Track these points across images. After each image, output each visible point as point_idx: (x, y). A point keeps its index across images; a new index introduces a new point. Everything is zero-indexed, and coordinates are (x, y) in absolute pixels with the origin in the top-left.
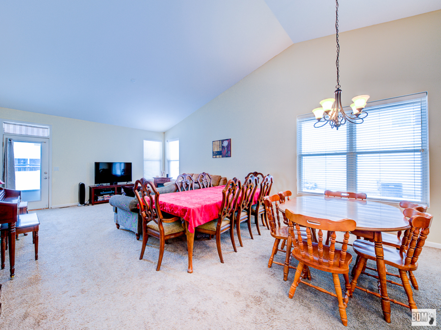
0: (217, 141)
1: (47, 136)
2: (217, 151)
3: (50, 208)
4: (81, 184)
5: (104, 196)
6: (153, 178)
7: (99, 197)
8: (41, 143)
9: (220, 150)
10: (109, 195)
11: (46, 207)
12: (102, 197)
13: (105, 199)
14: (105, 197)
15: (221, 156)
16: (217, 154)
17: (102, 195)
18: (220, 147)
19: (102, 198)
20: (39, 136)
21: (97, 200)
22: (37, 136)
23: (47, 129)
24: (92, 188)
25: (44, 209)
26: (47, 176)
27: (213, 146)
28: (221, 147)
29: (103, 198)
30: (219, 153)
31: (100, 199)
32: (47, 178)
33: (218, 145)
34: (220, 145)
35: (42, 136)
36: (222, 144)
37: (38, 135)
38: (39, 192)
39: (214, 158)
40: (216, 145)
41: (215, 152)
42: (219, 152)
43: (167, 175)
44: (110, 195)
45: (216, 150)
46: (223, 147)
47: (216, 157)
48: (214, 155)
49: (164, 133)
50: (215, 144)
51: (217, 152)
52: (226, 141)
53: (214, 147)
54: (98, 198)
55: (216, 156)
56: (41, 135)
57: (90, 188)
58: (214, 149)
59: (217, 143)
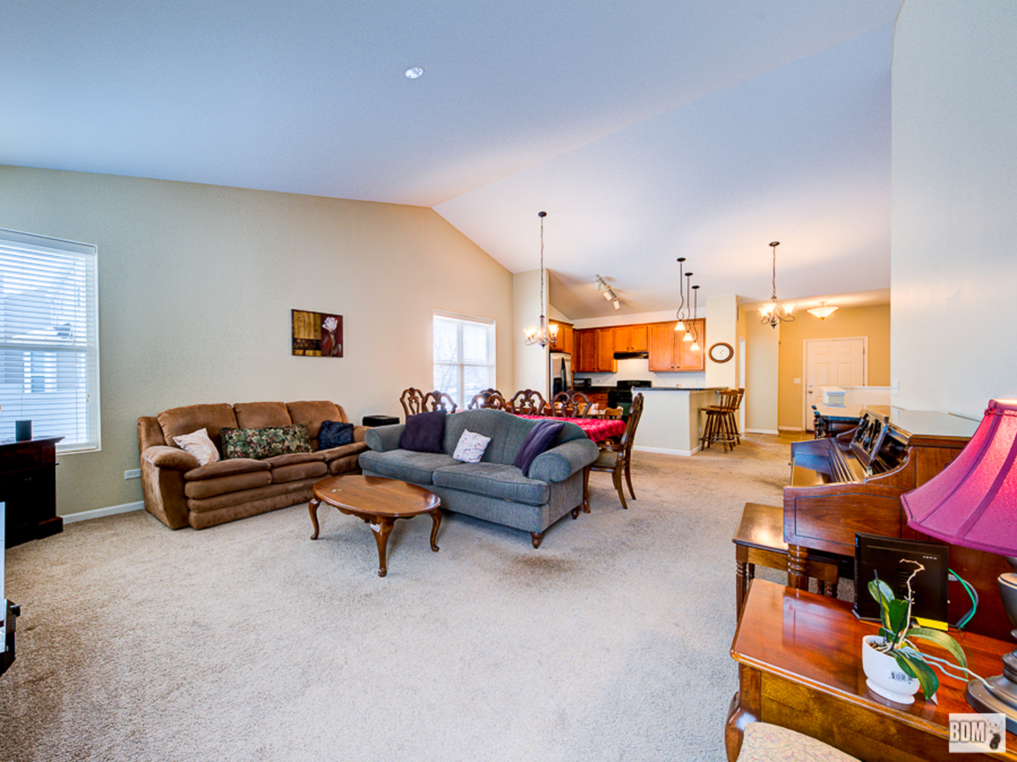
0: (308, 312)
2: (307, 338)
9: (315, 336)
15: (318, 352)
16: (306, 345)
18: (315, 331)
27: (293, 322)
28: (319, 330)
30: (312, 343)
33: (310, 324)
34: (315, 325)
36: (323, 323)
39: (299, 355)
40: (304, 322)
41: (302, 339)
42: (315, 342)
43: (23, 426)
45: (303, 335)
46: (325, 332)
47: (304, 354)
48: (299, 348)
50: (302, 319)
51: (307, 340)
52: (333, 319)
53: (299, 327)
55: (304, 351)
58: (299, 332)
59: (309, 318)
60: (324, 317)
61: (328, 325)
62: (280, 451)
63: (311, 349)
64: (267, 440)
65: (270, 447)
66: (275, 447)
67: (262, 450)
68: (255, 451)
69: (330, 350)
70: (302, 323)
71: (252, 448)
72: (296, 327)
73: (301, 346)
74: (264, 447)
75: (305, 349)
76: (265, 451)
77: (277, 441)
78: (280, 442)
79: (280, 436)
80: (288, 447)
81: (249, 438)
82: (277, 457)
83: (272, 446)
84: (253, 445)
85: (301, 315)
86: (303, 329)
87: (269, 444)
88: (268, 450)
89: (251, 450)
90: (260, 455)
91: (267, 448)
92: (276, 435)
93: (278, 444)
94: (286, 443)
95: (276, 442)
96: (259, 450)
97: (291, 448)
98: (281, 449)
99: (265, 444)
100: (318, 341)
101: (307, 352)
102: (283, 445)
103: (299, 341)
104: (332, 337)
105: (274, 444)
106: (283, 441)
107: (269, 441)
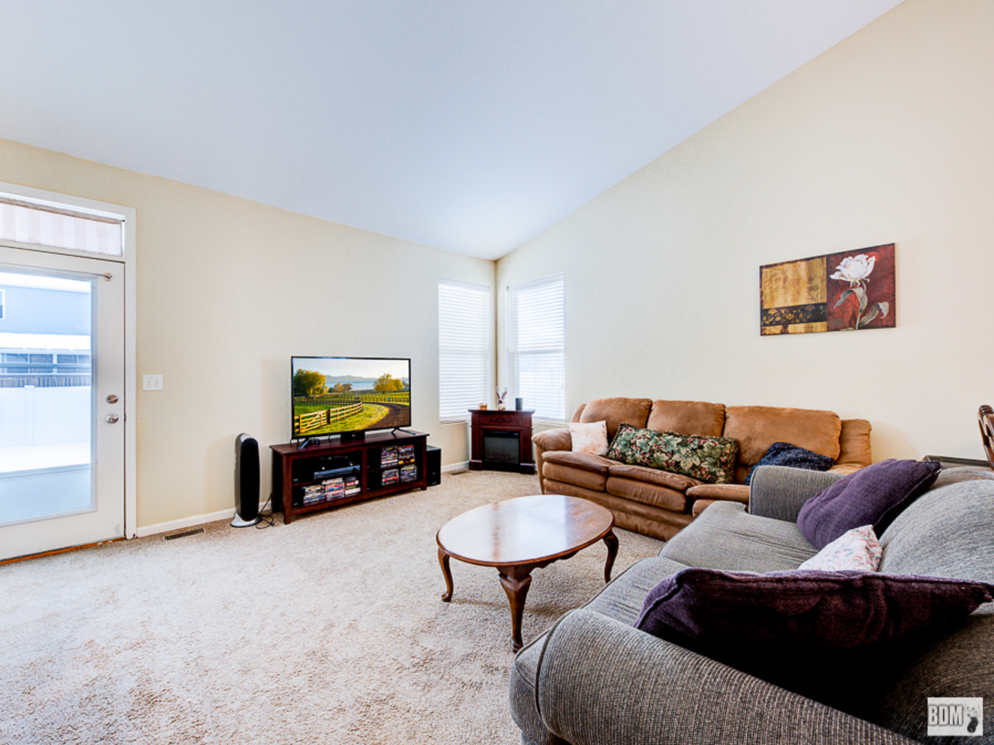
0: (793, 263)
1: (117, 252)
2: (790, 304)
3: (129, 536)
4: (243, 439)
5: (324, 483)
6: (470, 411)
7: (307, 489)
8: (93, 277)
9: (813, 298)
10: (340, 480)
11: (114, 535)
12: (319, 488)
13: (330, 495)
14: (329, 488)
15: (821, 325)
17: (318, 482)
18: (813, 289)
19: (318, 491)
20: (84, 251)
21: (303, 500)
22: (77, 250)
23: (117, 226)
24: (284, 458)
25: (105, 542)
26: (117, 409)
27: (762, 286)
28: (822, 284)
29: (322, 490)
30: (805, 311)
31: (312, 494)
32: (116, 421)
34: (811, 280)
35: (96, 250)
36: (831, 271)
37: (82, 248)
38: (87, 476)
40: (786, 279)
41: (780, 309)
42: (810, 309)
43: (518, 402)
44: (344, 479)
45: (783, 300)
46: (837, 286)
47: (784, 332)
48: (775, 324)
49: (496, 262)
51: (792, 309)
52: (862, 257)
54: (304, 493)
55: (785, 327)
56: (93, 247)
57: (277, 456)
58: (773, 299)
59: (796, 271)
60: (833, 261)
61: (845, 271)
62: (665, 464)
63: (801, 322)
64: (651, 447)
65: (652, 456)
66: (658, 458)
67: (641, 457)
68: (633, 455)
69: (854, 318)
70: (781, 283)
71: (632, 450)
72: (767, 291)
73: (778, 319)
74: (645, 453)
75: (785, 324)
76: (643, 458)
77: (664, 450)
78: (666, 454)
79: (672, 446)
80: (677, 464)
81: (635, 439)
82: (659, 472)
83: (655, 455)
84: (634, 448)
85: (777, 270)
86: (781, 291)
87: (652, 451)
88: (648, 458)
89: (630, 453)
90: (639, 461)
91: (647, 456)
92: (667, 444)
93: (664, 455)
94: (676, 457)
95: (662, 452)
96: (637, 455)
97: (682, 465)
98: (667, 462)
99: (647, 451)
100: (817, 305)
101: (791, 328)
102: (670, 458)
103: (772, 312)
104: (860, 292)
105: (659, 454)
106: (673, 453)
107: (654, 448)
